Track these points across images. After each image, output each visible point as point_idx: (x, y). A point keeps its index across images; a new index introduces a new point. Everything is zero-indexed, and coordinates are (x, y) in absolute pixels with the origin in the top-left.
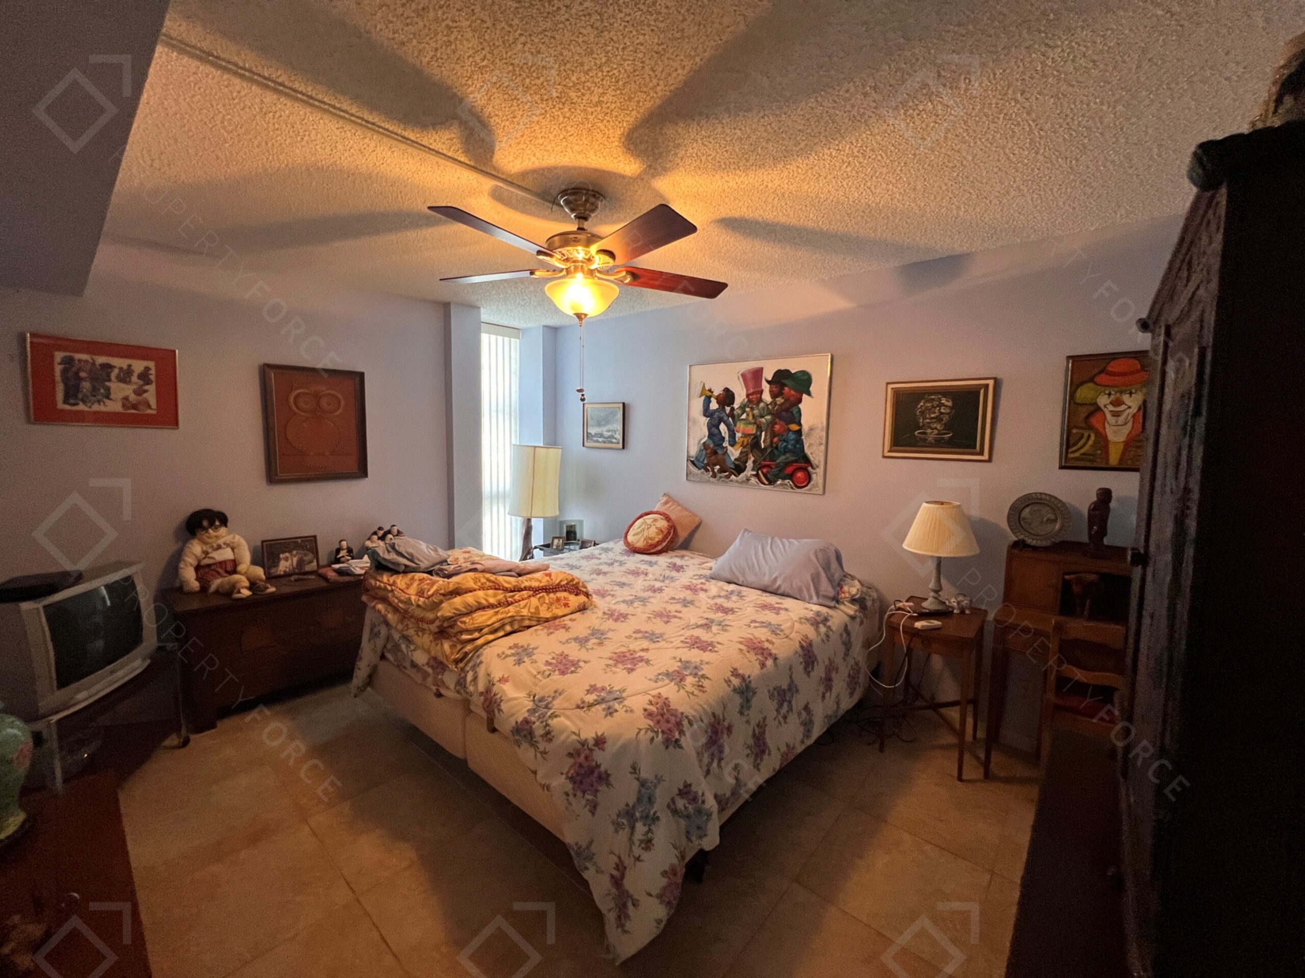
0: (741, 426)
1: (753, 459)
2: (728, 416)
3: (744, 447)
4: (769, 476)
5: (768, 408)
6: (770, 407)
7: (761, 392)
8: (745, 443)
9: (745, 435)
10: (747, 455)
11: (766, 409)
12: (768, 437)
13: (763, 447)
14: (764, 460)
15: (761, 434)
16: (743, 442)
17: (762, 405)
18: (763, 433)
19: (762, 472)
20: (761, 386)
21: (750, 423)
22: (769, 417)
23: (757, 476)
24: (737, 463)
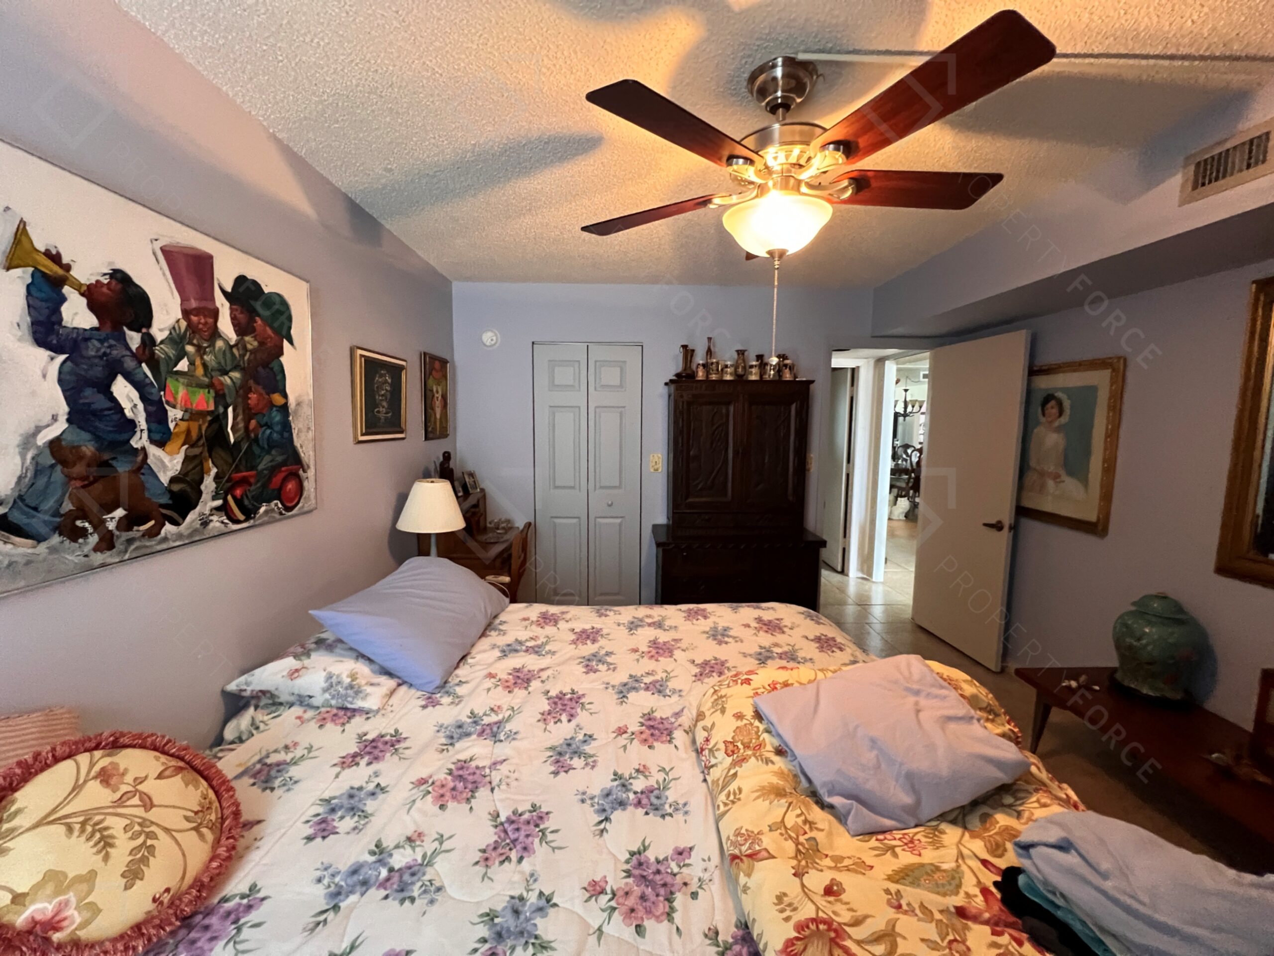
0: (179, 390)
1: (214, 471)
2: (138, 358)
3: (192, 446)
4: (246, 502)
5: (233, 354)
6: (235, 350)
7: (215, 313)
8: (194, 435)
9: (192, 415)
10: (201, 464)
11: (228, 355)
12: (240, 418)
13: (232, 440)
14: (237, 470)
15: (226, 414)
16: (188, 432)
17: (219, 344)
18: (230, 410)
19: (234, 498)
20: (212, 299)
21: (200, 386)
22: (236, 375)
23: (224, 509)
24: (176, 488)
